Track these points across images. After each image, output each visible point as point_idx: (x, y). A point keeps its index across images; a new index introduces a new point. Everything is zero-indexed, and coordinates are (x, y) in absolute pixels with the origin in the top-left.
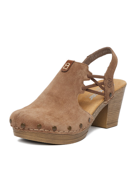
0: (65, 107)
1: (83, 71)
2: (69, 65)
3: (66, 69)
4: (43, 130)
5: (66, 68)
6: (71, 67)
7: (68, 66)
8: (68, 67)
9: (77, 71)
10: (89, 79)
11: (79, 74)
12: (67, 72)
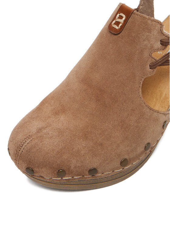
0: (116, 113)
1: (151, 35)
2: (124, 19)
3: (117, 28)
4: (70, 178)
5: (118, 26)
6: (128, 24)
7: (122, 21)
8: (121, 25)
9: (139, 34)
10: (164, 47)
11: (144, 40)
12: (119, 35)
